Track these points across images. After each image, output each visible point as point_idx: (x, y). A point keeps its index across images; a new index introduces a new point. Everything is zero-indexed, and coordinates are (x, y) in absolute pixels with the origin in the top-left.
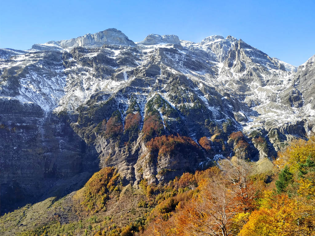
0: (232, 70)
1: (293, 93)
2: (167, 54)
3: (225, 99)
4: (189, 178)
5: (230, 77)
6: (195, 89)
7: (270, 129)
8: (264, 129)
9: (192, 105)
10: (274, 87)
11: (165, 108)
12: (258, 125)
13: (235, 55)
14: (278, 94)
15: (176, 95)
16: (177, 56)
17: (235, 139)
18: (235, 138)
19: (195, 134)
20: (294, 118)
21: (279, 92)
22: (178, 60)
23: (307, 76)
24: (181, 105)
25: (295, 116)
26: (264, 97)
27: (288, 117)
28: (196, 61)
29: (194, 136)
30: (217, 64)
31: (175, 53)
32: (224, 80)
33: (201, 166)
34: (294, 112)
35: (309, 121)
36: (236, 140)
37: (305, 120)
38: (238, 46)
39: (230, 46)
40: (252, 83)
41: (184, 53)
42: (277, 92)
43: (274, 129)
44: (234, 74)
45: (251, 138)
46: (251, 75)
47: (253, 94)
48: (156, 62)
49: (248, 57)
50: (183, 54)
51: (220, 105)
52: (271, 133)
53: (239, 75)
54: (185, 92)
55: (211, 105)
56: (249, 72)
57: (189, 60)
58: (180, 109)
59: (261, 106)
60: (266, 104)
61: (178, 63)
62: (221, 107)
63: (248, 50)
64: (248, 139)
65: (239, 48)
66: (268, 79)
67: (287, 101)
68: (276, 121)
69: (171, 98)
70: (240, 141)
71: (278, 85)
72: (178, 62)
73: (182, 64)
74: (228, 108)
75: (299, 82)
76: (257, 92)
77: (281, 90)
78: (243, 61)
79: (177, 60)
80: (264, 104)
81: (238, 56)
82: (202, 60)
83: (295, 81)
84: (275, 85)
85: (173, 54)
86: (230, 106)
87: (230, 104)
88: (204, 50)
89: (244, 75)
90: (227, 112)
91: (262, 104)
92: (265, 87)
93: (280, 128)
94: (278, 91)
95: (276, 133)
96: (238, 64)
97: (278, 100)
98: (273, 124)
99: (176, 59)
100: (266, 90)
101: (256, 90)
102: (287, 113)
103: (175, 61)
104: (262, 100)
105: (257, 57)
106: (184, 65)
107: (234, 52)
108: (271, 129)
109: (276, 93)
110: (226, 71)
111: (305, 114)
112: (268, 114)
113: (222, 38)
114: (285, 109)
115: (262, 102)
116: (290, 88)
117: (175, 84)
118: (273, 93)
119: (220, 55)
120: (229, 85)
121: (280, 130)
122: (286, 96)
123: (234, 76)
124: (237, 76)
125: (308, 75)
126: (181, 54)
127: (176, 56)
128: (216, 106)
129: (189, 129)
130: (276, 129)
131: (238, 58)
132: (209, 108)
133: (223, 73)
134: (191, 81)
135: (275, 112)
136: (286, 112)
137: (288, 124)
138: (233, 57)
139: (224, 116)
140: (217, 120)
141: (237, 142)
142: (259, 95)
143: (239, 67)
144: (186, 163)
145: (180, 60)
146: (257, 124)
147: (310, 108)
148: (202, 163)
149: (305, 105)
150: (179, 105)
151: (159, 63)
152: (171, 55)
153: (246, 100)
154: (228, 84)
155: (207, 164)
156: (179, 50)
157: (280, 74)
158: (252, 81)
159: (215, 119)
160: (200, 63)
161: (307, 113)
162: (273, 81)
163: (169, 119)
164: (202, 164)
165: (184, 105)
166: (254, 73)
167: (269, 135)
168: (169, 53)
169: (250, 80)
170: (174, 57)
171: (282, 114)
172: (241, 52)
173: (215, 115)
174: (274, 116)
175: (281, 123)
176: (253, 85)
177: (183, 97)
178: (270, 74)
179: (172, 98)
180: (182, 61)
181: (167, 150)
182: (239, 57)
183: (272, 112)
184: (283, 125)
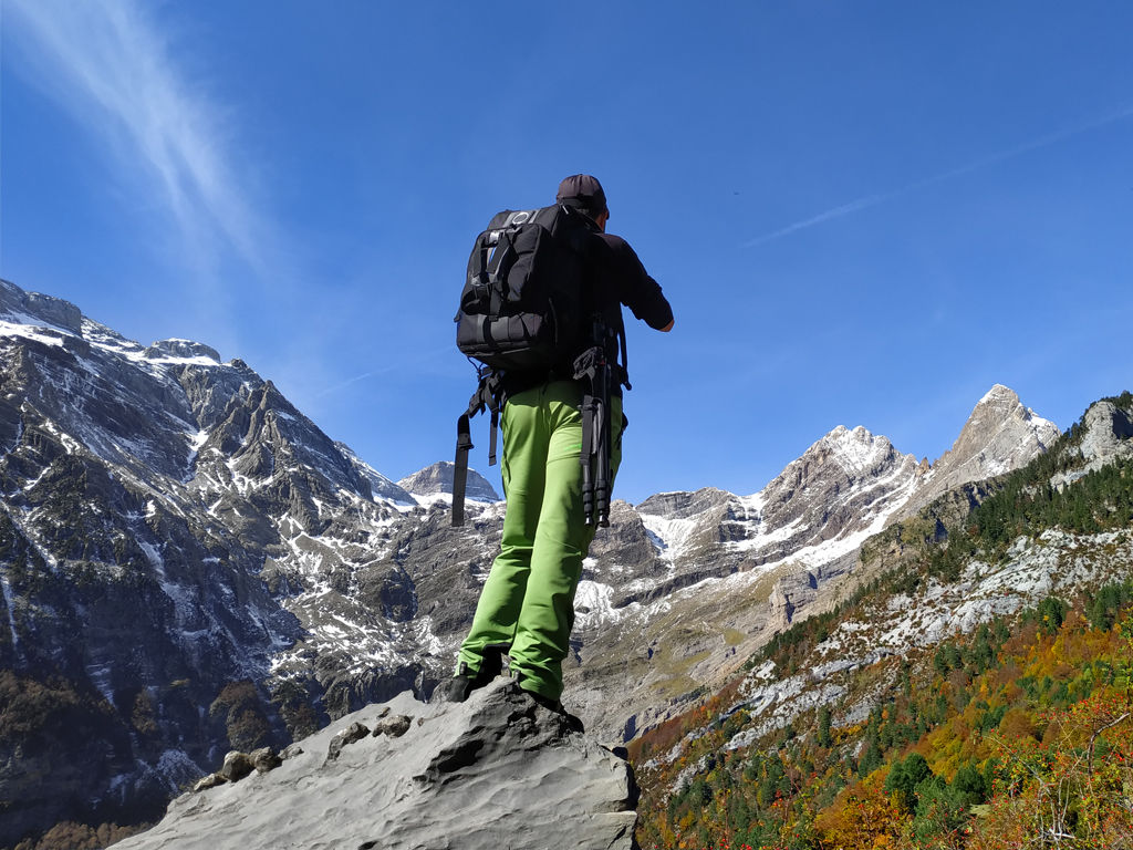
0: (231, 463)
1: (394, 577)
2: (39, 361)
3: (212, 563)
4: (75, 839)
5: (224, 484)
6: (130, 516)
7: (330, 682)
8: (314, 677)
9: (118, 571)
10: (343, 544)
11: (24, 566)
12: (299, 663)
13: (250, 421)
14: (353, 570)
15: (68, 526)
16: (69, 376)
17: (231, 704)
18: (233, 699)
19: (107, 670)
20: (392, 656)
21: (357, 565)
22: (72, 389)
23: (430, 538)
24: (80, 567)
25: (391, 647)
26: (315, 570)
27: (375, 646)
28: (127, 405)
29: (104, 677)
30: (188, 429)
31: (64, 364)
32: (205, 489)
33: (118, 789)
34: (389, 633)
35: (427, 671)
36: (234, 707)
37: (419, 665)
38: (260, 400)
39: (237, 390)
40: (283, 517)
41: (91, 370)
42: (350, 564)
43: (340, 684)
44: (236, 476)
45: (279, 704)
46: (286, 493)
47: (286, 555)
48: (10, 391)
49: (285, 442)
50: (90, 375)
51: (197, 582)
52: (333, 695)
53: (249, 485)
54: (99, 525)
55: (172, 578)
56: (280, 482)
57: (106, 399)
58: (74, 579)
59: (305, 596)
60: (319, 595)
61: (69, 398)
62: (200, 590)
63: (285, 416)
64: (268, 707)
65: (262, 405)
66: (328, 517)
67: (376, 599)
68: (346, 655)
69: (46, 534)
70: (246, 712)
71: (353, 541)
72: (70, 396)
73: (80, 407)
74: (220, 594)
75: (410, 549)
76: (297, 550)
77: (363, 562)
78: (268, 444)
79: (67, 390)
80: (314, 594)
81: (257, 427)
82: (144, 403)
83: (399, 543)
84: (348, 539)
85: (59, 368)
86: (226, 591)
87: (225, 583)
88: (155, 375)
89: (265, 487)
90: (212, 606)
91: (307, 591)
92: (318, 539)
93: (355, 681)
94: (354, 561)
95: (346, 697)
96: (253, 451)
97: (352, 588)
98: (338, 665)
99: (65, 386)
100: (323, 550)
101: (292, 542)
102: (373, 634)
103: (61, 391)
104: (309, 580)
105: (305, 442)
106: (87, 409)
107: (248, 411)
108: (334, 682)
109: (350, 568)
110: (212, 459)
111: (417, 646)
112: (324, 627)
113: (215, 356)
114: (369, 622)
115: (310, 586)
116: (384, 562)
117: (69, 488)
118: (342, 566)
119: (201, 406)
120: (220, 511)
121: (357, 689)
122: (373, 584)
123: (237, 483)
124: (245, 486)
125: (432, 537)
126: (82, 373)
127: (66, 376)
128: (186, 582)
129: (93, 652)
130: (346, 683)
131: (255, 432)
132: (166, 587)
133: (204, 465)
134: (121, 487)
135: (343, 627)
136: (370, 631)
137: (375, 670)
138: (242, 425)
139: (208, 621)
140: (186, 633)
141: (238, 715)
142: (303, 559)
143: (255, 459)
144: (69, 778)
145: (76, 391)
146: (294, 658)
147: (429, 630)
148: (119, 779)
149: (417, 617)
150: (72, 564)
151: (18, 400)
152: (50, 367)
153: (266, 572)
154: (216, 505)
155: (138, 784)
156: (78, 358)
157: (361, 511)
158: (285, 510)
159: (180, 629)
160: (137, 413)
161: (422, 643)
162: (343, 528)
163: (31, 610)
164: (119, 786)
165: (90, 566)
166: (293, 491)
167: (326, 700)
168: (46, 360)
169: (280, 509)
170: (57, 377)
171: (362, 636)
172: (266, 419)
173: (181, 615)
174: (340, 637)
175: (358, 666)
176: (286, 523)
177: (90, 540)
178: (336, 502)
179: (49, 531)
180: (83, 395)
181: (19, 726)
182: (258, 430)
183: (336, 623)
184: (365, 674)
